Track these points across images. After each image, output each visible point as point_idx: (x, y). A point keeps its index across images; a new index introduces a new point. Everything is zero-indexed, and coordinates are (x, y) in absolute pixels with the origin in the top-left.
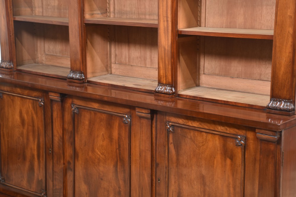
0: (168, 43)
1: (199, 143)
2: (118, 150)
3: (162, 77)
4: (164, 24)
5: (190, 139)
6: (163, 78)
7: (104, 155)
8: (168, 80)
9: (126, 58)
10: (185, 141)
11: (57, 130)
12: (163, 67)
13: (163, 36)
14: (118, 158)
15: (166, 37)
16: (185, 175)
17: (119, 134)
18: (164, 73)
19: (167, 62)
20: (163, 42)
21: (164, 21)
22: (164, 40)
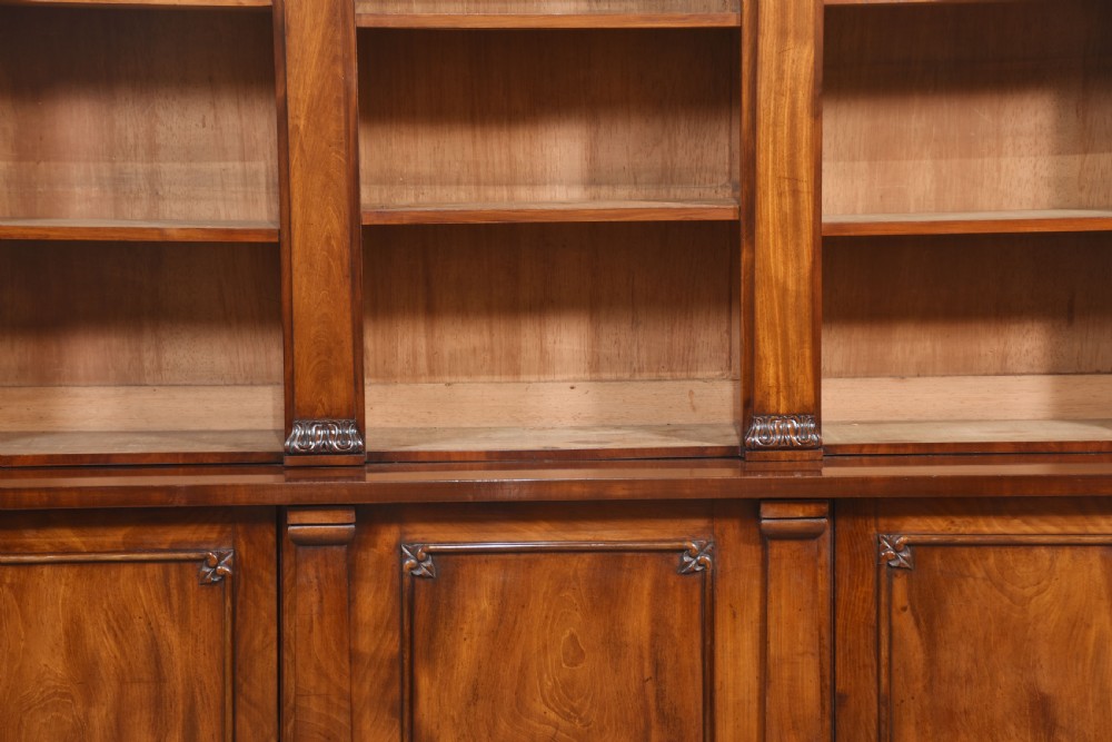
0: (799, 268)
1: (1023, 588)
2: (649, 685)
3: (773, 391)
4: (780, 205)
5: (984, 579)
6: (778, 392)
7: (581, 719)
8: (797, 398)
9: (415, 359)
10: (961, 592)
11: (318, 668)
12: (776, 356)
13: (775, 246)
14: (653, 715)
15: (791, 247)
16: (965, 712)
17: (658, 621)
18: (781, 374)
19: (793, 336)
20: (776, 265)
21: (780, 195)
22: (780, 258)
